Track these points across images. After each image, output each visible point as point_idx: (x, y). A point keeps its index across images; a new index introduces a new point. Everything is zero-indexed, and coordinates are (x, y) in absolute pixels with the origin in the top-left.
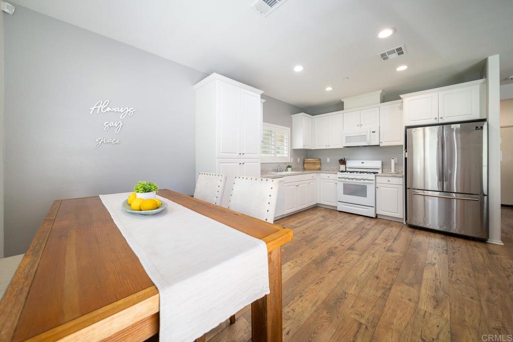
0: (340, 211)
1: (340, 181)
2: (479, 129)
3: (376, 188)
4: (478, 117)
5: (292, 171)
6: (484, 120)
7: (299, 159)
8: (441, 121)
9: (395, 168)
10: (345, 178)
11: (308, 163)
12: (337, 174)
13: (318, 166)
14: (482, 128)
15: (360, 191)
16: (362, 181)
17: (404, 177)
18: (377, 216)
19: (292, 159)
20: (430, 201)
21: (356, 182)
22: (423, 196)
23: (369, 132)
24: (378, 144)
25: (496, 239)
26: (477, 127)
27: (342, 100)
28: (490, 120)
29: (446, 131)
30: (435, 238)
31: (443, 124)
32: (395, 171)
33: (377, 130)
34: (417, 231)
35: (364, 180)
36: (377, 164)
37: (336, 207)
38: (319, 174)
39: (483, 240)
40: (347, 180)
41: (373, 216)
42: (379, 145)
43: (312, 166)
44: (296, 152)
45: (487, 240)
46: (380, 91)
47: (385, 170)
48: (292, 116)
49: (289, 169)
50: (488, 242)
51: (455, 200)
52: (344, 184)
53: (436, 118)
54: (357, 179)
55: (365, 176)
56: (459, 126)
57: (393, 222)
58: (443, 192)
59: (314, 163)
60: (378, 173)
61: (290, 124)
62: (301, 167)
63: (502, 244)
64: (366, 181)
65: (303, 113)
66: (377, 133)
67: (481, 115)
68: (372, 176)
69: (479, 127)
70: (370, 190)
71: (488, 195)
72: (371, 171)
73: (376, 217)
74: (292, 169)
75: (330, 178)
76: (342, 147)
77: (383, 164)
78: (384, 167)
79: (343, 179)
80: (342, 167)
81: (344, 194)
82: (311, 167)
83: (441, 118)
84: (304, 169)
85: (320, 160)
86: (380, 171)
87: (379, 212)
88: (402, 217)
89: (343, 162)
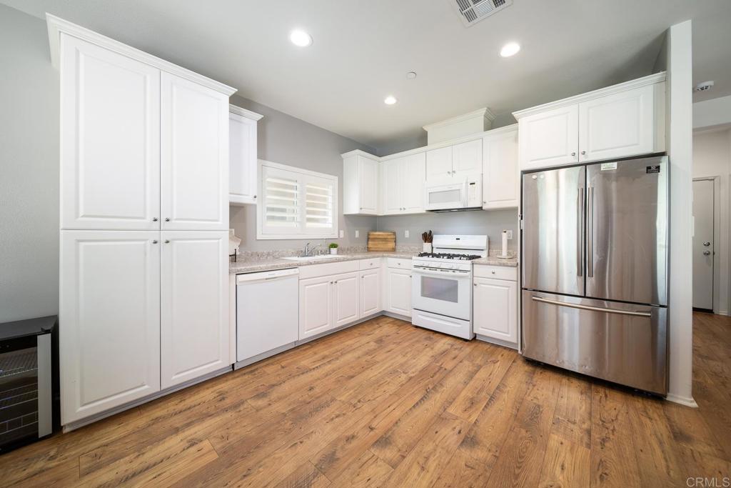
0: (417, 327)
1: (417, 272)
2: (652, 172)
3: (474, 285)
4: (650, 150)
5: (338, 253)
6: (663, 154)
7: (357, 232)
8: (583, 160)
9: (508, 249)
10: (425, 267)
11: (374, 239)
12: (411, 259)
13: (391, 245)
14: (658, 168)
15: (447, 291)
16: (451, 273)
17: (519, 266)
18: (476, 337)
19: (342, 232)
20: (566, 315)
21: (441, 275)
22: (554, 306)
23: (464, 184)
24: (480, 206)
25: (682, 395)
26: (649, 168)
27: (425, 129)
28: (674, 153)
29: (591, 177)
30: (569, 386)
31: (586, 165)
32: (509, 253)
33: (477, 180)
34: (538, 371)
35: (454, 270)
36: (480, 241)
37: (411, 318)
38: (385, 258)
39: (659, 398)
40: (427, 270)
41: (468, 337)
42: (481, 208)
43: (381, 245)
44: (352, 221)
45: (666, 397)
46: (483, 111)
47: (494, 252)
48: (343, 155)
49: (334, 250)
50: (668, 399)
51: (607, 314)
52: (423, 278)
53: (574, 154)
54: (442, 269)
55: (455, 263)
56: (615, 165)
57: (500, 349)
58: (585, 297)
59: (385, 240)
60: (480, 257)
61: (338, 171)
62: (362, 245)
63: (695, 405)
64: (457, 273)
65: (358, 151)
66: (478, 185)
67: (655, 145)
68: (466, 264)
69: (653, 168)
70: (463, 290)
71: (667, 307)
72: (466, 253)
73: (474, 339)
74: (338, 251)
75: (401, 267)
76: (424, 212)
77: (489, 242)
78: (492, 246)
79: (421, 269)
80: (427, 247)
81: (423, 295)
82: (379, 246)
83: (584, 153)
84: (369, 250)
85: (394, 234)
86: (484, 255)
87: (478, 330)
88: (515, 341)
89: (428, 237)
